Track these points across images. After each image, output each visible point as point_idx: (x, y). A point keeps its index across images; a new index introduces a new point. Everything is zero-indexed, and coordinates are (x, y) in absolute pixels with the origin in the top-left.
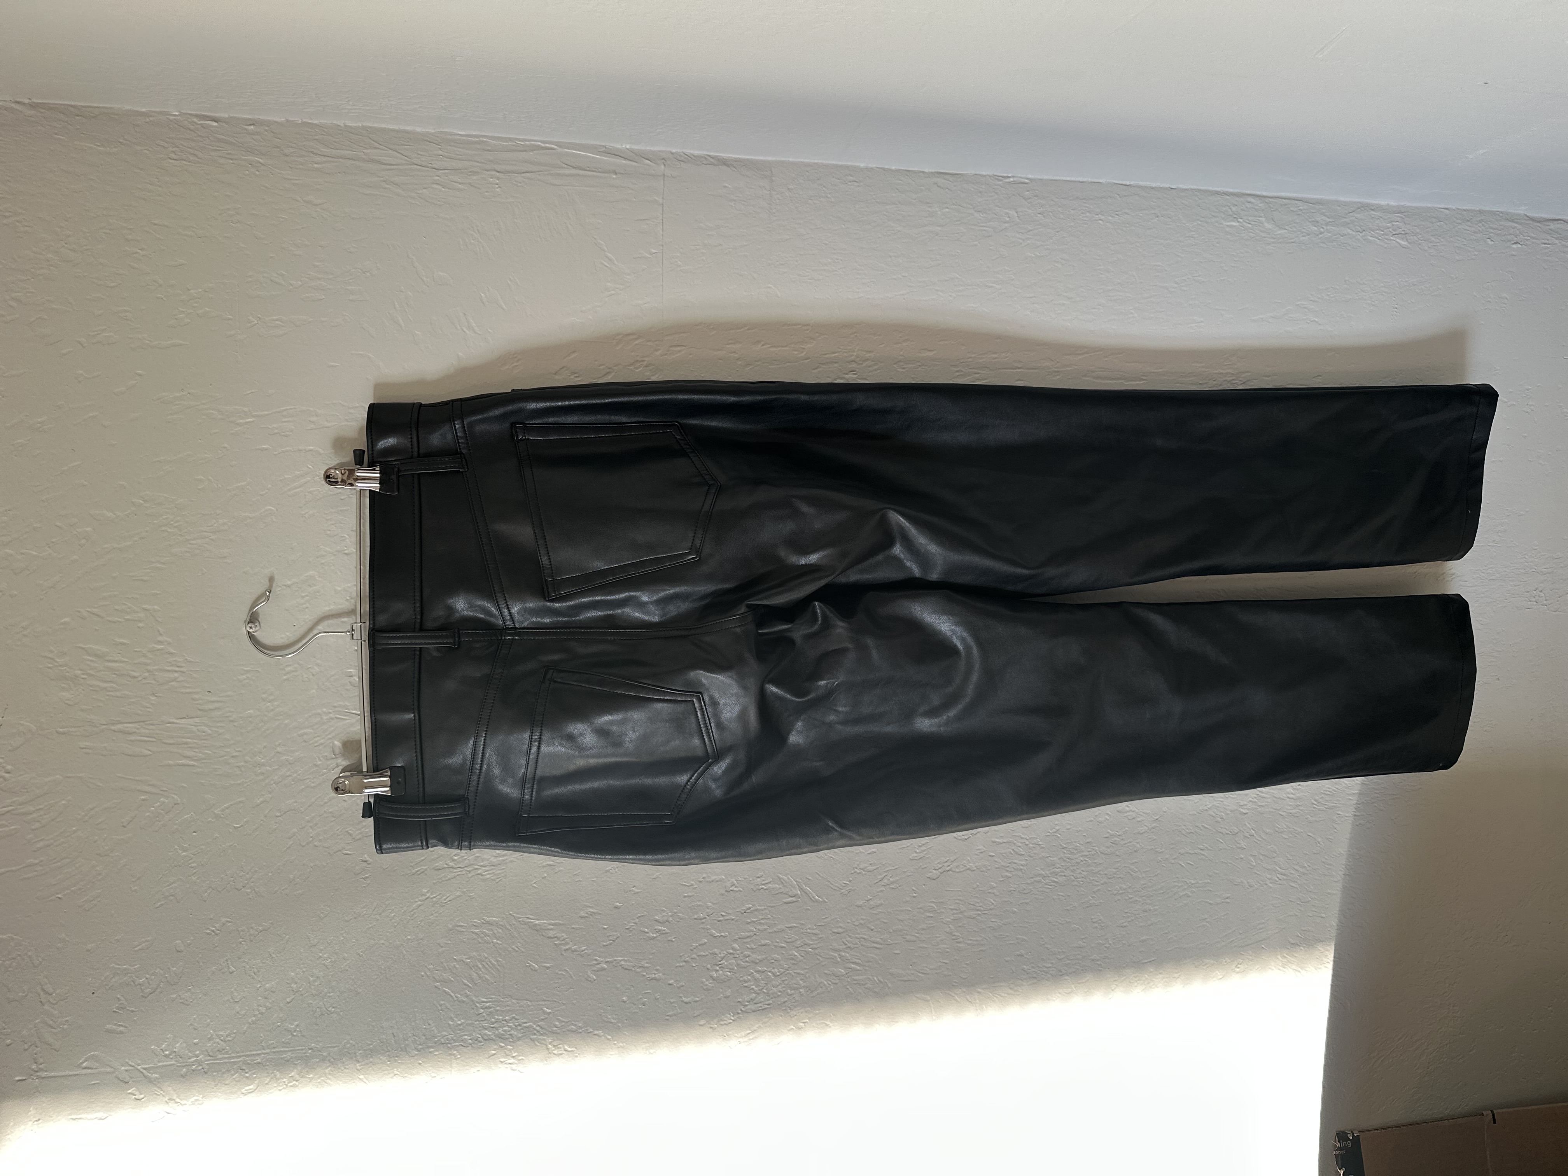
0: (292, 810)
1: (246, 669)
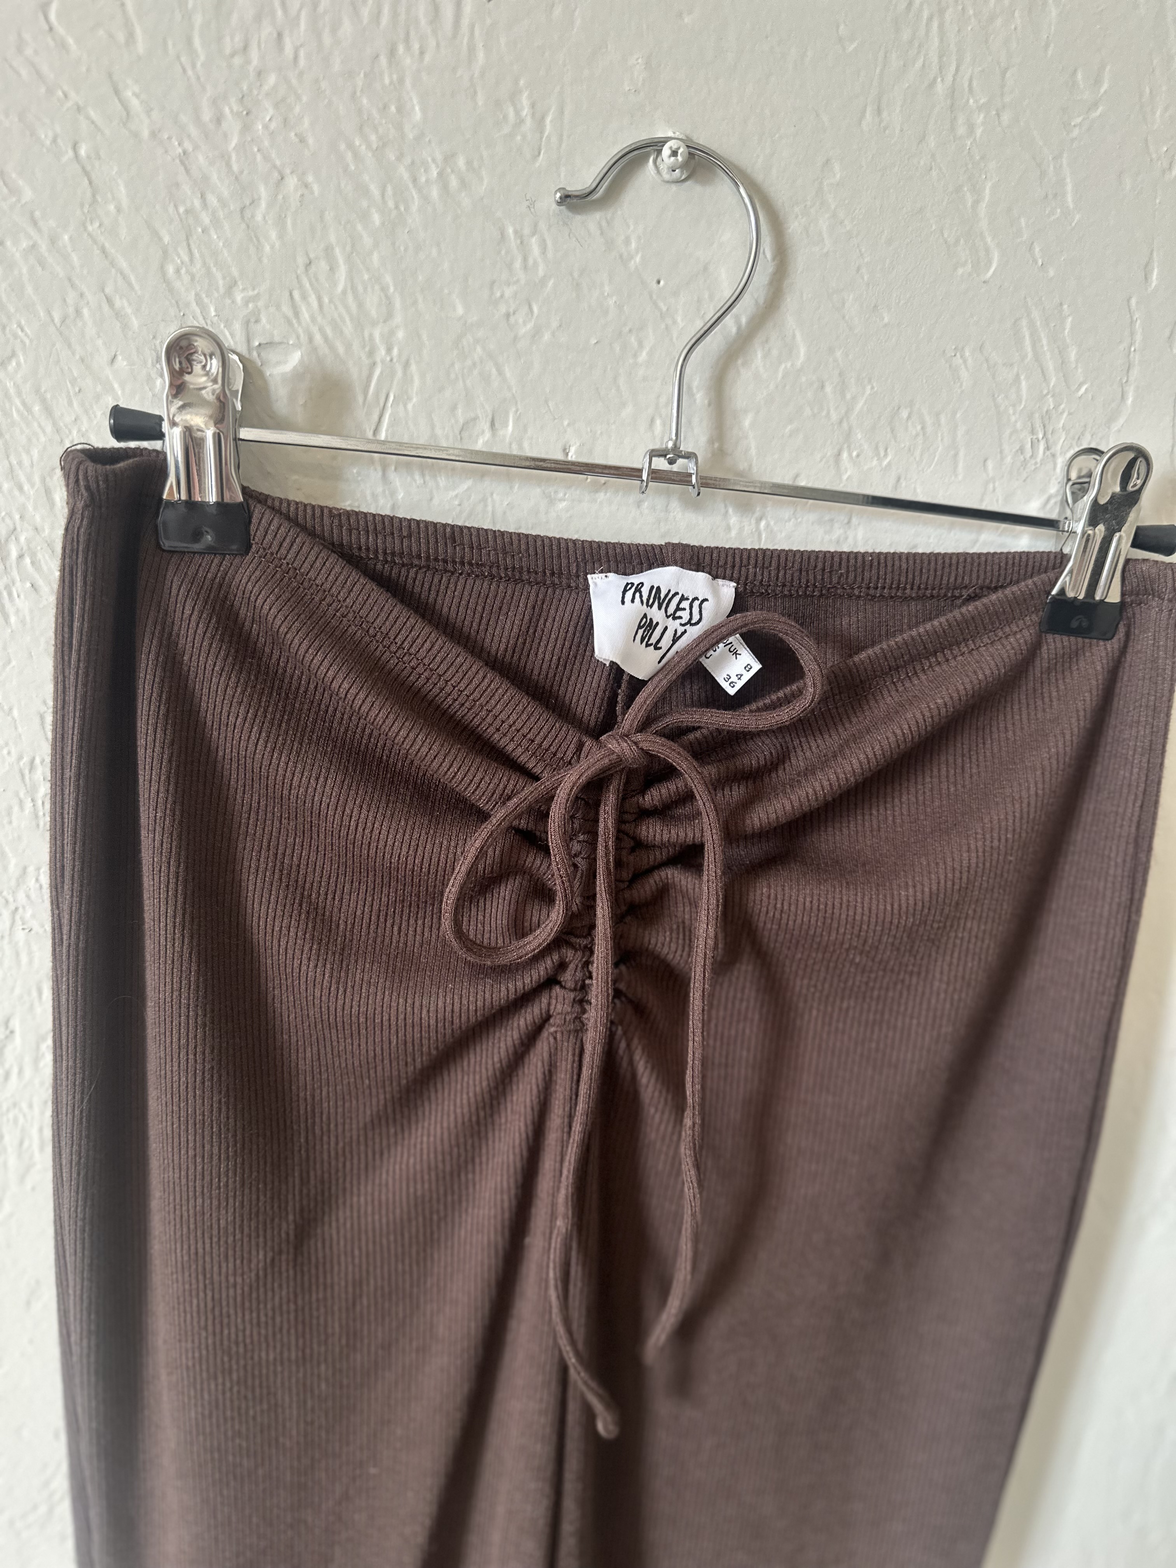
0: (94, 196)
1: (548, 120)
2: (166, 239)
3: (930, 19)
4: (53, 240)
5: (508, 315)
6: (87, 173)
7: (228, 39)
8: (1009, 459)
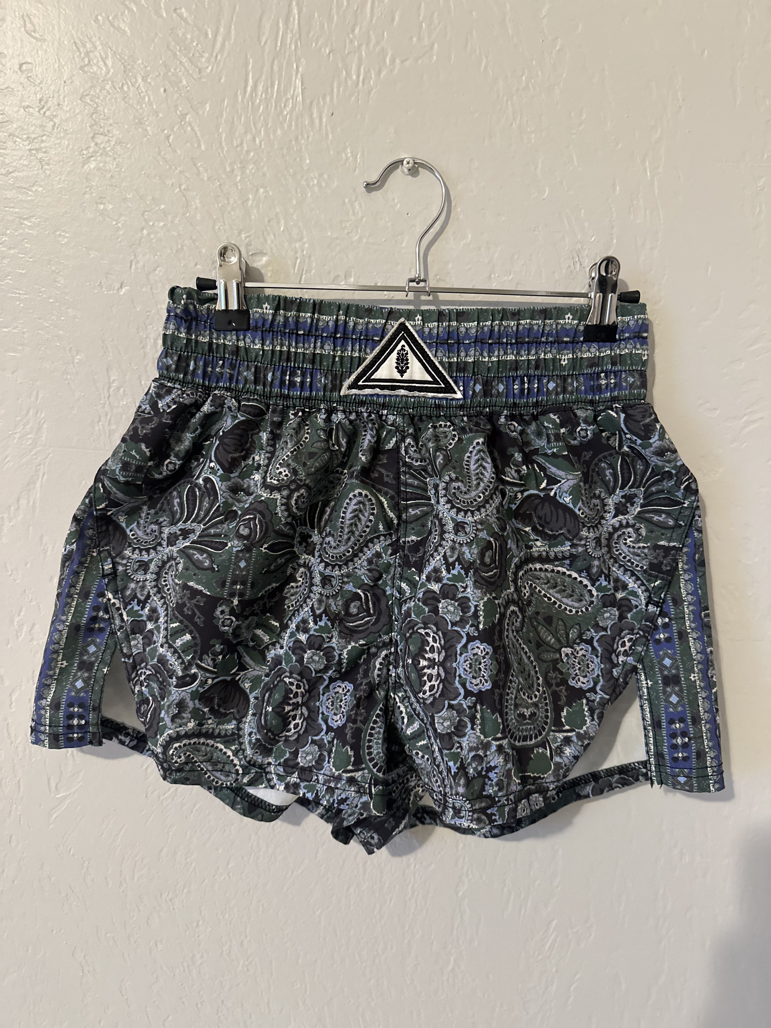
2: (215, 217)
3: (507, 101)
4: (172, 222)
5: (348, 233)
6: (184, 196)
7: (235, 142)
8: (564, 271)
